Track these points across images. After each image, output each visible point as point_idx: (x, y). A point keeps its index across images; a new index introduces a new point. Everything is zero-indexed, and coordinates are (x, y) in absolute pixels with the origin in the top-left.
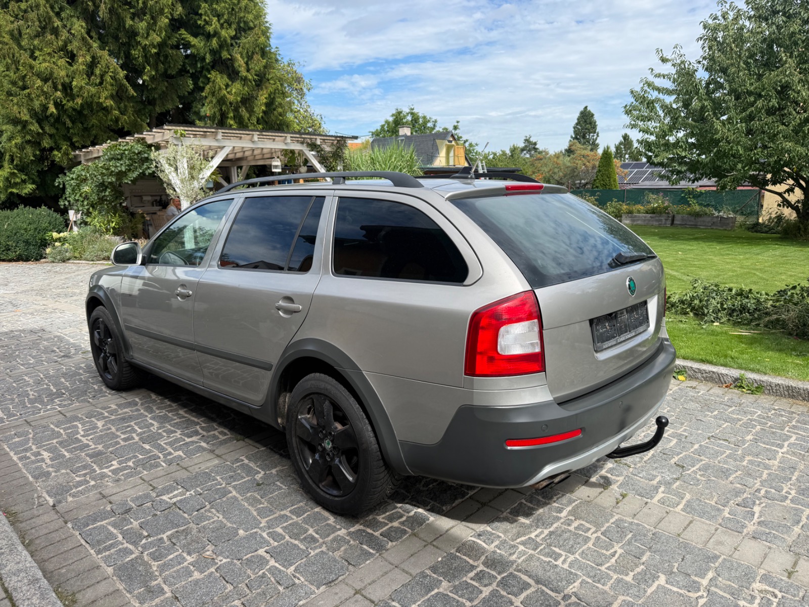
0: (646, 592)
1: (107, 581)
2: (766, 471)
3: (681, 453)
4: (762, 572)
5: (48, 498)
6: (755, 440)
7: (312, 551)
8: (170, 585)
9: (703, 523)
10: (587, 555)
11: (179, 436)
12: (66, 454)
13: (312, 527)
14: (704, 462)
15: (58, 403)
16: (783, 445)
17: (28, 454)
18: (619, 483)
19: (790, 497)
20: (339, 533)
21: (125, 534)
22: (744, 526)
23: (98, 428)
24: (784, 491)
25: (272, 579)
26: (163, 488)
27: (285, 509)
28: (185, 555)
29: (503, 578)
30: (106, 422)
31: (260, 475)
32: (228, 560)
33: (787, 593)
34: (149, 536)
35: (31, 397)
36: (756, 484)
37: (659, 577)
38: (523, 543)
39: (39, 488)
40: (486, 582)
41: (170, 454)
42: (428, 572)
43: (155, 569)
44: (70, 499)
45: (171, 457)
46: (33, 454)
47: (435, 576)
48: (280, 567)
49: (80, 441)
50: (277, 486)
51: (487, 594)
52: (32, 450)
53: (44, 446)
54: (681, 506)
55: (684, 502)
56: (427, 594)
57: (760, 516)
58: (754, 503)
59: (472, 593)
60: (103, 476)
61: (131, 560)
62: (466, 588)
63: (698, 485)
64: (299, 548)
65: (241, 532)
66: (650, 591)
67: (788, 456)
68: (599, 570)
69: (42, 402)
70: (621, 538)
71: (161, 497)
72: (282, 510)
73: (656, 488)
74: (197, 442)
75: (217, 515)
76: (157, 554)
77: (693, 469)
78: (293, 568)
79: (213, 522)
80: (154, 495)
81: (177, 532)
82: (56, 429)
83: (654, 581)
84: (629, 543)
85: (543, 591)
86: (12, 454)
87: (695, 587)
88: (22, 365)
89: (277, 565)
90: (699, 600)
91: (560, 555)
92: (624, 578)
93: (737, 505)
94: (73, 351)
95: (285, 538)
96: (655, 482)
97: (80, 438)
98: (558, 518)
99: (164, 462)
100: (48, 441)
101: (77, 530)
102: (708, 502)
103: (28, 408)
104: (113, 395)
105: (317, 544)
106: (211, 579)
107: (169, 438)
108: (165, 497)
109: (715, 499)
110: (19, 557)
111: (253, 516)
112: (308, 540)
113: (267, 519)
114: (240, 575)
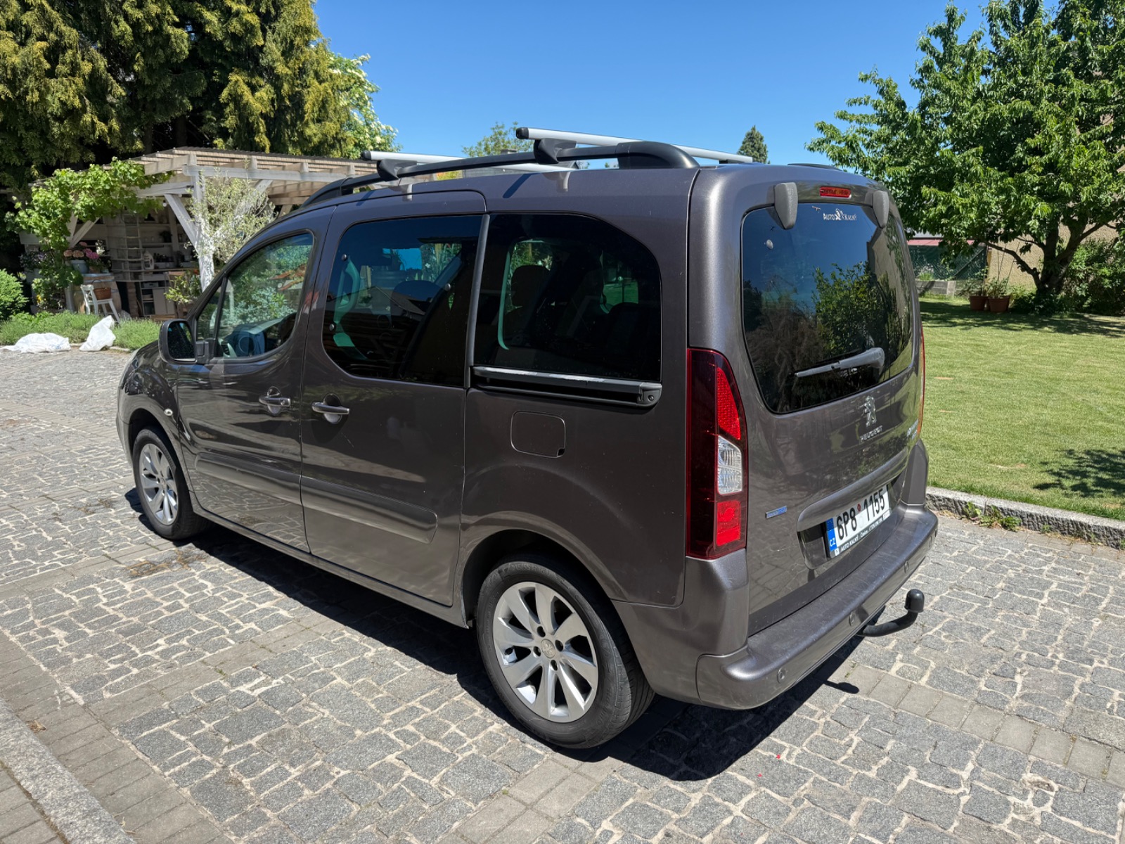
0: (894, 790)
1: (185, 807)
2: (1025, 630)
4: (1032, 758)
5: (75, 695)
6: (1009, 589)
7: (459, 755)
8: (274, 810)
9: (954, 698)
10: (816, 746)
11: (247, 602)
12: (87, 630)
13: (453, 722)
14: (948, 620)
15: (60, 557)
16: (1043, 595)
17: (31, 633)
19: (1057, 662)
20: (491, 729)
21: (198, 742)
22: (1005, 702)
23: (126, 592)
24: (1050, 655)
25: (412, 795)
26: (238, 676)
27: (413, 698)
28: (287, 767)
29: (715, 780)
30: (136, 583)
31: (370, 654)
32: (348, 771)
33: (1064, 785)
34: (230, 744)
35: (16, 548)
36: (1014, 646)
37: (908, 770)
39: (58, 682)
40: (693, 786)
41: (238, 627)
42: (617, 776)
43: (248, 787)
44: (107, 695)
45: (241, 631)
46: (39, 632)
47: (627, 781)
48: (419, 778)
49: (104, 612)
50: (397, 667)
51: (697, 801)
52: (35, 626)
53: (53, 620)
54: (925, 679)
55: (928, 673)
56: (620, 806)
57: (1024, 687)
58: (1015, 672)
59: (678, 800)
60: (148, 661)
61: (215, 776)
62: (670, 796)
63: (944, 650)
64: (441, 752)
65: (358, 732)
66: (900, 788)
67: (1050, 609)
68: (834, 764)
69: (35, 558)
70: (857, 722)
71: (238, 688)
72: (409, 701)
73: (893, 655)
74: (273, 610)
75: (321, 710)
76: (248, 767)
77: (934, 630)
78: (436, 779)
79: (318, 721)
80: (225, 684)
81: (270, 736)
82: (65, 596)
83: (903, 777)
84: (867, 728)
85: (768, 795)
86: (7, 633)
87: (954, 781)
89: (415, 775)
90: (961, 798)
92: (867, 773)
93: (994, 674)
94: (64, 480)
95: (420, 739)
96: (890, 647)
97: (104, 607)
99: (232, 638)
100: (57, 612)
101: (128, 739)
102: (958, 671)
103: (17, 565)
104: (138, 543)
105: (465, 745)
106: (329, 799)
107: (232, 605)
108: (244, 688)
109: (967, 667)
110: (61, 780)
111: (371, 710)
112: (451, 740)
113: (391, 713)
114: (368, 790)
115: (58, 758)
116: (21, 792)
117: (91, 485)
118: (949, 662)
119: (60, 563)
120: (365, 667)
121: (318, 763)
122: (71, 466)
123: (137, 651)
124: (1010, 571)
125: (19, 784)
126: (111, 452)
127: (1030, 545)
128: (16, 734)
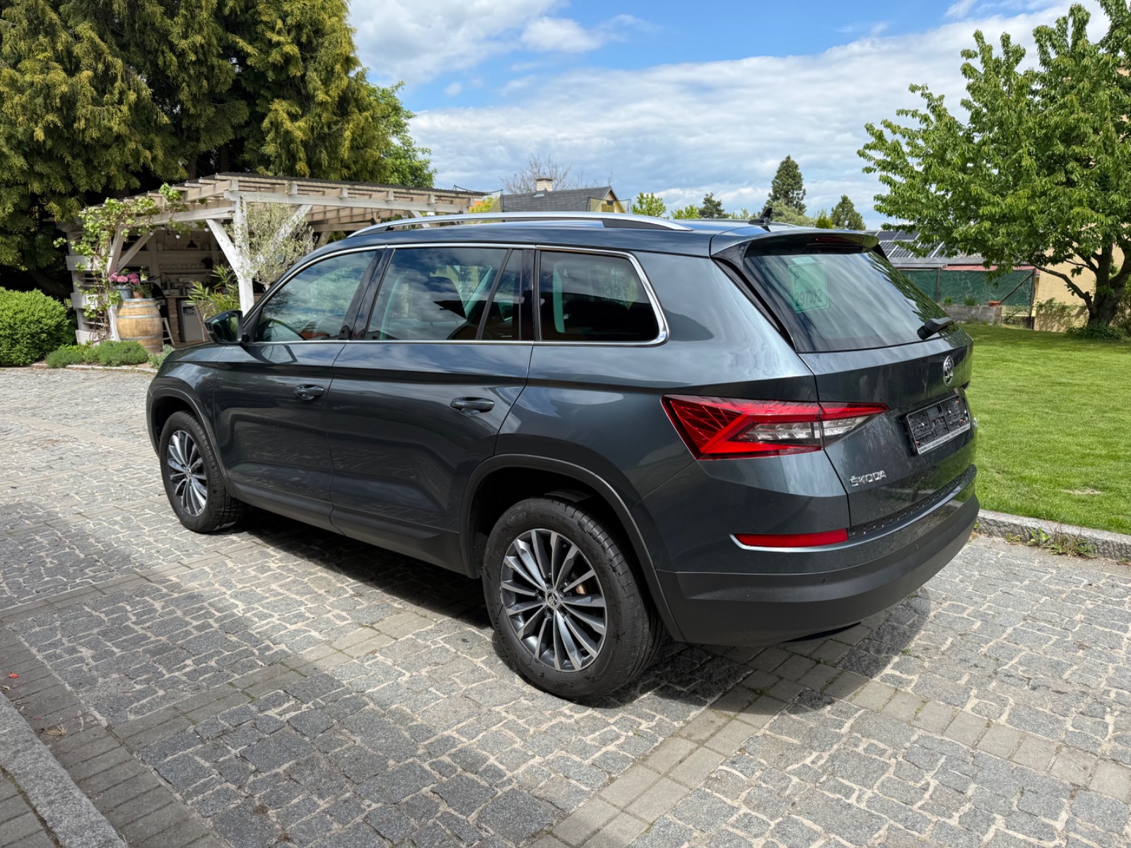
0: (980, 840)
1: (207, 839)
2: (1111, 666)
3: (991, 641)
5: (98, 716)
6: (1088, 621)
7: (498, 790)
9: (1039, 739)
10: (888, 789)
11: (278, 622)
12: (115, 649)
13: (492, 753)
14: (1024, 653)
15: (91, 574)
17: (58, 651)
18: (913, 684)
20: (531, 762)
21: (221, 769)
22: (1096, 744)
23: (156, 611)
25: (449, 832)
26: (267, 700)
27: (449, 727)
28: (315, 798)
29: (778, 824)
30: (165, 602)
31: (405, 679)
32: (380, 805)
34: (257, 771)
35: (49, 565)
36: (1100, 683)
37: (994, 818)
38: (797, 773)
39: (83, 702)
40: (755, 830)
41: (268, 648)
42: (670, 817)
43: (275, 820)
44: (132, 717)
45: (271, 652)
47: (681, 823)
48: (456, 813)
49: (132, 630)
50: (433, 693)
52: (63, 644)
53: (81, 638)
54: (1004, 717)
55: (1007, 710)
57: (1117, 728)
58: (1104, 711)
60: (175, 682)
61: (238, 807)
63: (1022, 686)
64: (479, 786)
65: (391, 762)
66: (986, 839)
68: (910, 810)
69: (67, 575)
70: (932, 764)
71: (266, 713)
72: (445, 729)
73: (967, 690)
74: (305, 631)
75: (354, 738)
76: (274, 797)
77: (1010, 664)
78: (474, 815)
79: (348, 749)
80: (254, 708)
81: (297, 764)
82: (94, 613)
83: (989, 826)
84: (944, 770)
85: (838, 842)
86: (34, 651)
87: (1047, 832)
88: (27, 518)
89: (451, 810)
91: (851, 790)
92: (948, 821)
93: (1081, 713)
94: (99, 498)
95: (456, 771)
96: (963, 681)
97: (132, 626)
98: (840, 737)
99: (261, 660)
100: (85, 630)
101: (150, 763)
102: (1041, 709)
103: (47, 582)
104: (170, 562)
105: (505, 778)
106: (359, 835)
107: (263, 626)
108: (272, 712)
109: (1050, 705)
110: (78, 807)
111: (405, 739)
112: (490, 774)
113: (426, 743)
114: (401, 826)
115: (78, 783)
116: (36, 818)
117: (127, 503)
118: (1030, 699)
119: (90, 581)
120: (399, 692)
121: (348, 795)
122: (108, 485)
123: (164, 672)
124: (1088, 602)
125: (35, 811)
126: (147, 471)
127: (1108, 574)
128: (35, 756)
